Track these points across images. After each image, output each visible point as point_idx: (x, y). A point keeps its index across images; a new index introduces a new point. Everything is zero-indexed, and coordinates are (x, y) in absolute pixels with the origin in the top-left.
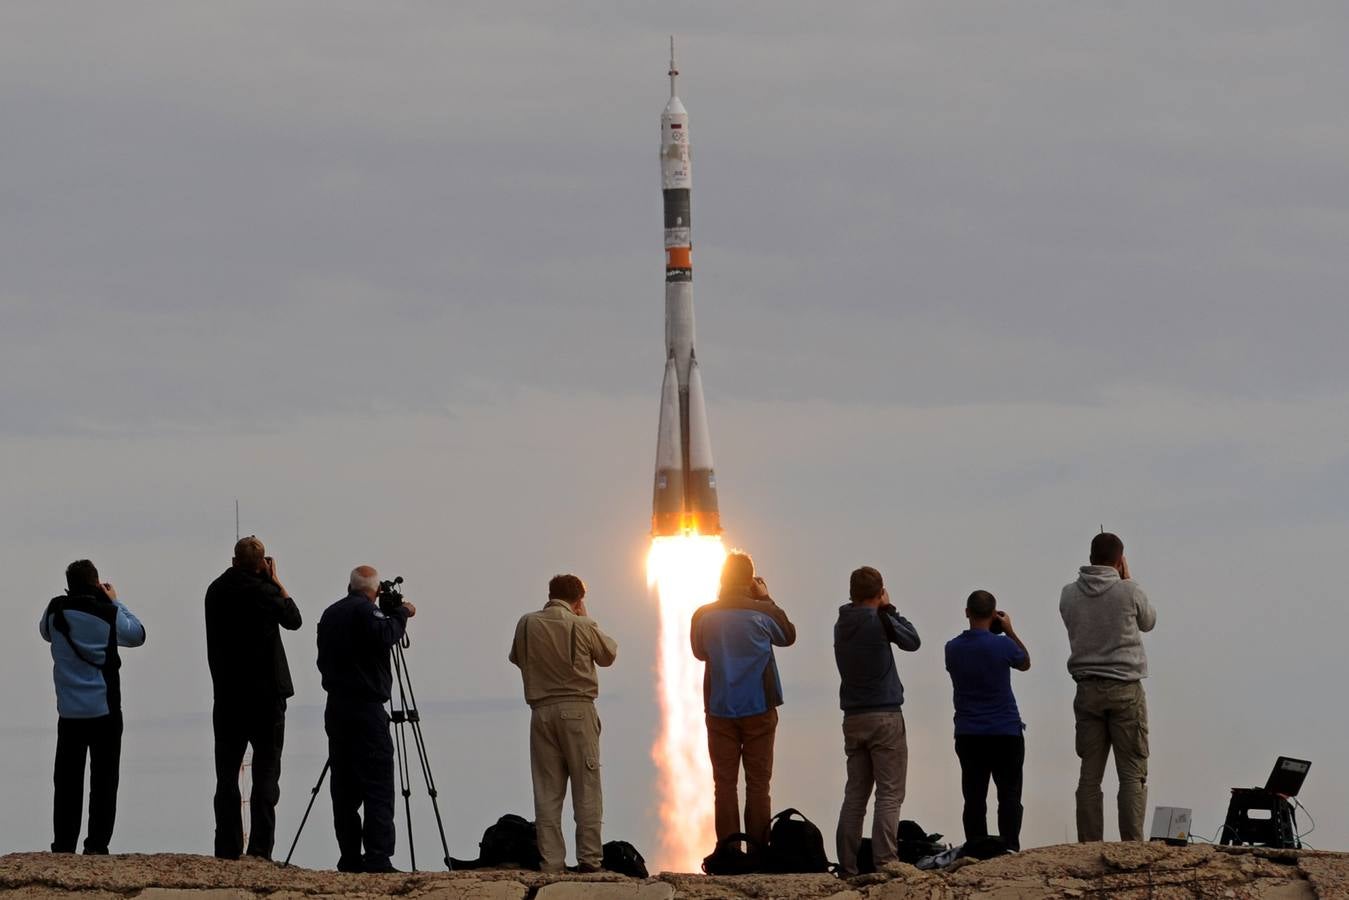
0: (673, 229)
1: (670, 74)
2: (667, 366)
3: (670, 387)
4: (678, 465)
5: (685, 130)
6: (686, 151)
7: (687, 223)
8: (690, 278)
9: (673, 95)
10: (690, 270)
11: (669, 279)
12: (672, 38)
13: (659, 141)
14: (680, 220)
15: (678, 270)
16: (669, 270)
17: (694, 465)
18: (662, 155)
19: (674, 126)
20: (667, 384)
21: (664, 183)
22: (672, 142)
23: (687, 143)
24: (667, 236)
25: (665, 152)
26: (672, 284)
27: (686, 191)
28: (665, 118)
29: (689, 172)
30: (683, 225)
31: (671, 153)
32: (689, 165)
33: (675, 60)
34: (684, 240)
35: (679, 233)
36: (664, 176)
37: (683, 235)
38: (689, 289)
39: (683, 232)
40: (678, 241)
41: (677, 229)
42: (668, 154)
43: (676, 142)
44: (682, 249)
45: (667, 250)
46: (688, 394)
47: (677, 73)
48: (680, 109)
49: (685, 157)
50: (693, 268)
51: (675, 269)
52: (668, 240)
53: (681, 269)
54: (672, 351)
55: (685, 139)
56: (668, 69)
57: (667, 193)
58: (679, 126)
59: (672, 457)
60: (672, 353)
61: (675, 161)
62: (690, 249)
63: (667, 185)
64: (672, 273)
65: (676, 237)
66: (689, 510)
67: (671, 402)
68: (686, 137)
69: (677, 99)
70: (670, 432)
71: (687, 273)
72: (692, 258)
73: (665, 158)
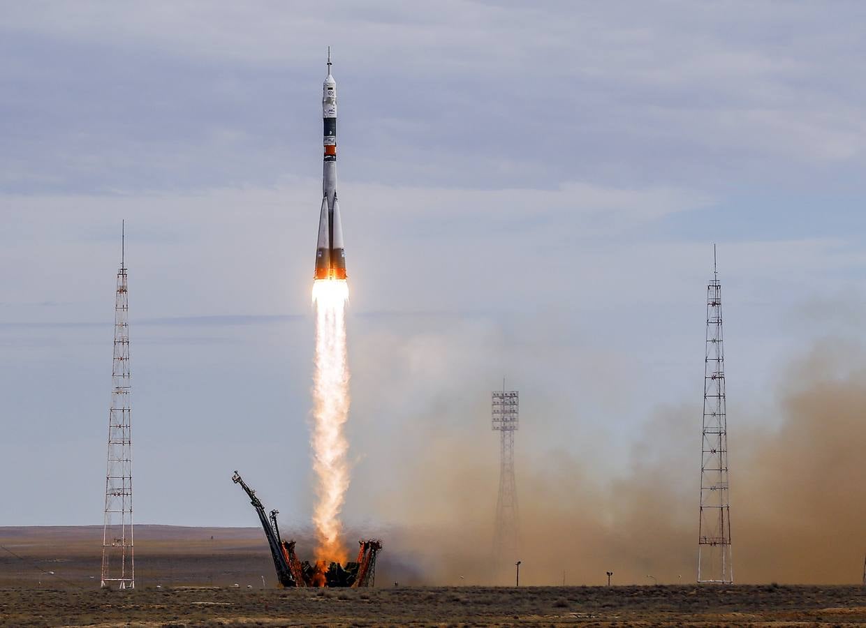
0: (328, 137)
1: (328, 64)
2: (324, 200)
3: (325, 210)
4: (327, 247)
5: (334, 90)
6: (335, 100)
7: (334, 134)
8: (335, 160)
9: (329, 74)
11: (325, 160)
12: (329, 47)
13: (322, 96)
14: (331, 133)
15: (330, 154)
16: (325, 155)
17: (334, 248)
18: (323, 102)
19: (329, 89)
20: (323, 209)
21: (324, 115)
22: (328, 96)
23: (335, 96)
24: (325, 140)
26: (326, 162)
27: (335, 119)
28: (325, 85)
29: (335, 110)
30: (332, 135)
31: (328, 101)
32: (335, 107)
33: (330, 58)
34: (333, 142)
36: (324, 112)
37: (332, 139)
38: (334, 164)
40: (329, 142)
41: (330, 136)
42: (326, 101)
43: (330, 96)
44: (331, 146)
45: (324, 146)
46: (332, 214)
47: (331, 64)
48: (332, 80)
49: (334, 103)
50: (336, 155)
52: (326, 142)
53: (332, 155)
55: (334, 96)
56: (327, 62)
57: (325, 119)
58: (332, 89)
59: (325, 243)
60: (326, 194)
61: (329, 105)
62: (335, 146)
64: (327, 157)
65: (329, 140)
66: (332, 267)
67: (325, 217)
68: (335, 94)
69: (331, 76)
70: (324, 231)
71: (334, 157)
72: (336, 150)
73: (325, 103)
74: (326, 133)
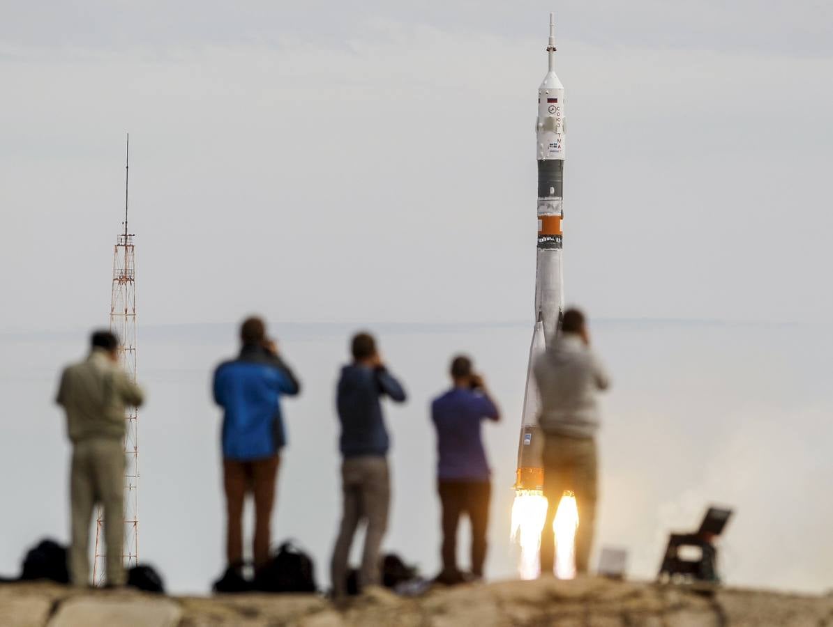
0: (546, 199)
1: (548, 49)
2: (536, 328)
3: (538, 348)
5: (559, 104)
6: (561, 123)
7: (559, 193)
8: (560, 246)
9: (550, 70)
10: (561, 238)
11: (540, 245)
12: (551, 15)
13: (536, 114)
14: (552, 190)
15: (549, 235)
16: (540, 236)
18: (538, 128)
19: (550, 101)
20: (535, 346)
21: (539, 155)
22: (548, 115)
23: (562, 117)
24: (540, 204)
25: (541, 124)
26: (543, 251)
27: (561, 162)
28: (542, 92)
29: (562, 144)
30: (555, 195)
31: (546, 126)
32: (563, 137)
33: (553, 37)
34: (556, 209)
35: (551, 203)
36: (539, 148)
37: (555, 204)
38: (559, 255)
39: (555, 202)
40: (549, 210)
41: (550, 198)
42: (544, 126)
43: (552, 116)
44: (553, 218)
45: (539, 218)
47: (554, 50)
48: (557, 85)
49: (560, 130)
50: (563, 236)
51: (546, 236)
52: (542, 209)
53: (552, 236)
54: (540, 313)
55: (562, 112)
56: (547, 45)
57: (541, 163)
58: (555, 101)
60: (541, 316)
61: (550, 133)
62: (561, 217)
63: (541, 156)
64: (544, 239)
65: (549, 206)
68: (561, 111)
69: (554, 74)
71: (558, 240)
72: (563, 226)
73: (541, 131)
74: (543, 192)
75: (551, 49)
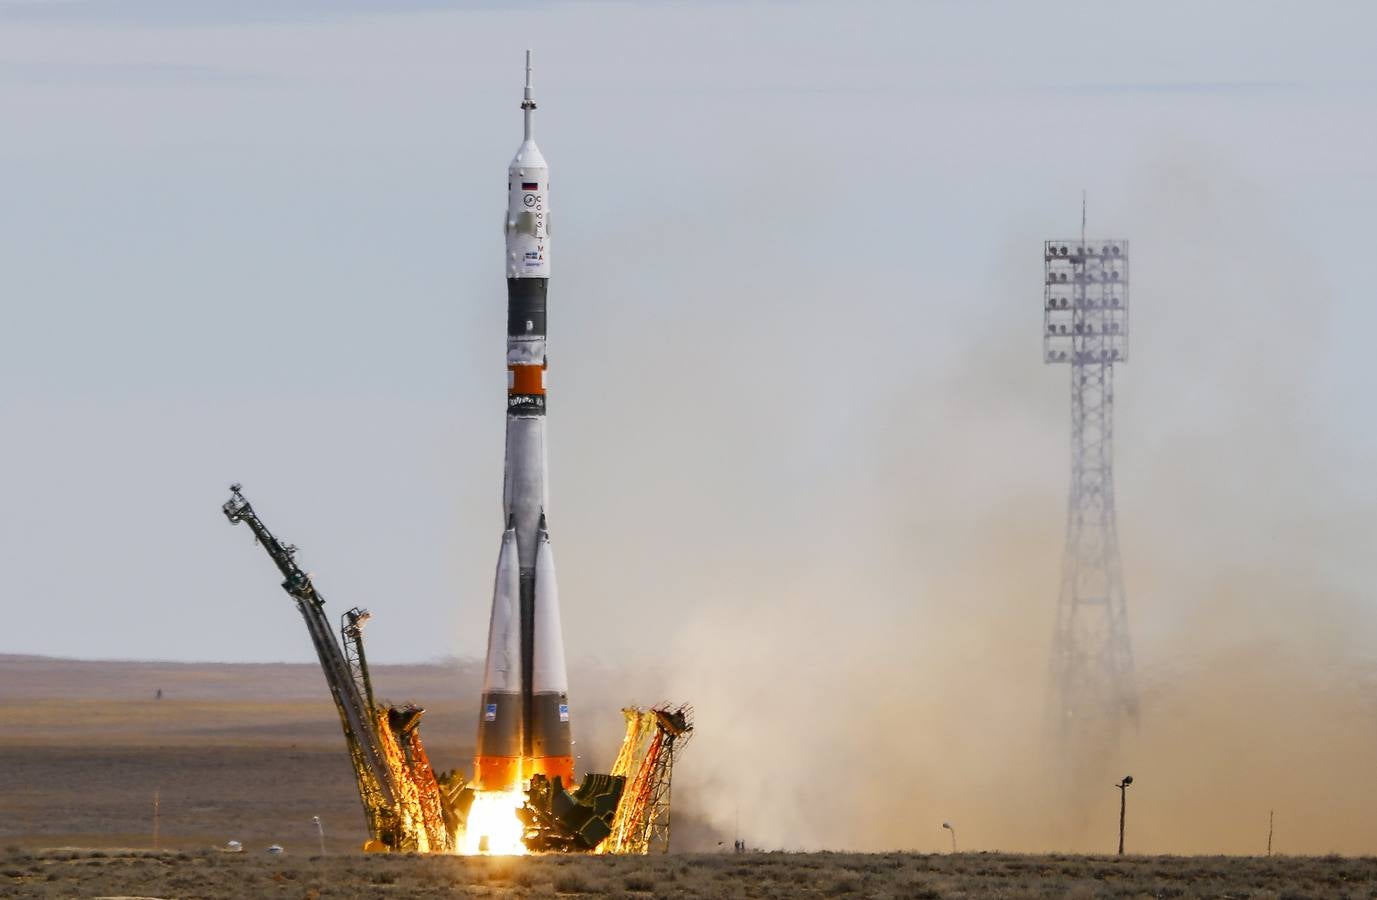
0: (520, 338)
1: (524, 106)
2: (505, 538)
3: (508, 570)
4: (515, 687)
5: (542, 191)
6: (544, 222)
7: (541, 329)
8: (542, 410)
9: (527, 137)
10: (543, 397)
11: (513, 410)
12: (528, 52)
13: (505, 206)
14: (530, 325)
15: (526, 394)
16: (512, 394)
17: (539, 688)
18: (508, 228)
19: (527, 186)
20: (503, 566)
21: (509, 269)
22: (523, 208)
23: (545, 210)
24: (511, 347)
25: (512, 223)
26: (516, 418)
27: (543, 281)
28: (514, 173)
29: (546, 254)
30: (535, 331)
31: (520, 225)
32: (546, 243)
33: (531, 87)
34: (537, 354)
35: (528, 344)
36: (510, 260)
37: (534, 346)
38: (541, 425)
39: (535, 344)
40: (526, 355)
41: (526, 338)
42: (517, 225)
43: (530, 210)
44: (531, 368)
45: (510, 368)
46: (533, 581)
47: (533, 106)
48: (537, 161)
49: (541, 231)
50: (548, 396)
51: (522, 396)
52: (514, 353)
53: (530, 396)
54: (512, 516)
55: (544, 206)
56: (521, 100)
57: (513, 283)
58: (534, 186)
59: (506, 674)
60: (512, 520)
61: (526, 237)
62: (544, 367)
63: (513, 272)
64: (518, 400)
65: (524, 350)
66: (528, 752)
67: (507, 593)
68: (544, 203)
69: (532, 144)
70: (505, 637)
71: (539, 402)
72: (546, 380)
73: (513, 233)
74: (516, 327)
75: (528, 106)
